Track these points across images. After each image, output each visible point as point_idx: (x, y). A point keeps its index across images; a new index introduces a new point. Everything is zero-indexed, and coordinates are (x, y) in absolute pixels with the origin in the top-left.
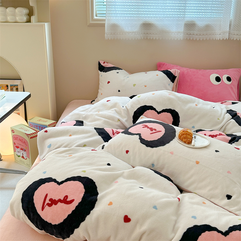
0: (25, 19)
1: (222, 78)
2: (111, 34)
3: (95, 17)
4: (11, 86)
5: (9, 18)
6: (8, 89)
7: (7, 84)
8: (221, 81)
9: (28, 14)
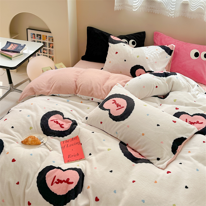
1: (201, 54)
2: (119, 6)
4: (49, 37)
6: (47, 38)
8: (198, 57)
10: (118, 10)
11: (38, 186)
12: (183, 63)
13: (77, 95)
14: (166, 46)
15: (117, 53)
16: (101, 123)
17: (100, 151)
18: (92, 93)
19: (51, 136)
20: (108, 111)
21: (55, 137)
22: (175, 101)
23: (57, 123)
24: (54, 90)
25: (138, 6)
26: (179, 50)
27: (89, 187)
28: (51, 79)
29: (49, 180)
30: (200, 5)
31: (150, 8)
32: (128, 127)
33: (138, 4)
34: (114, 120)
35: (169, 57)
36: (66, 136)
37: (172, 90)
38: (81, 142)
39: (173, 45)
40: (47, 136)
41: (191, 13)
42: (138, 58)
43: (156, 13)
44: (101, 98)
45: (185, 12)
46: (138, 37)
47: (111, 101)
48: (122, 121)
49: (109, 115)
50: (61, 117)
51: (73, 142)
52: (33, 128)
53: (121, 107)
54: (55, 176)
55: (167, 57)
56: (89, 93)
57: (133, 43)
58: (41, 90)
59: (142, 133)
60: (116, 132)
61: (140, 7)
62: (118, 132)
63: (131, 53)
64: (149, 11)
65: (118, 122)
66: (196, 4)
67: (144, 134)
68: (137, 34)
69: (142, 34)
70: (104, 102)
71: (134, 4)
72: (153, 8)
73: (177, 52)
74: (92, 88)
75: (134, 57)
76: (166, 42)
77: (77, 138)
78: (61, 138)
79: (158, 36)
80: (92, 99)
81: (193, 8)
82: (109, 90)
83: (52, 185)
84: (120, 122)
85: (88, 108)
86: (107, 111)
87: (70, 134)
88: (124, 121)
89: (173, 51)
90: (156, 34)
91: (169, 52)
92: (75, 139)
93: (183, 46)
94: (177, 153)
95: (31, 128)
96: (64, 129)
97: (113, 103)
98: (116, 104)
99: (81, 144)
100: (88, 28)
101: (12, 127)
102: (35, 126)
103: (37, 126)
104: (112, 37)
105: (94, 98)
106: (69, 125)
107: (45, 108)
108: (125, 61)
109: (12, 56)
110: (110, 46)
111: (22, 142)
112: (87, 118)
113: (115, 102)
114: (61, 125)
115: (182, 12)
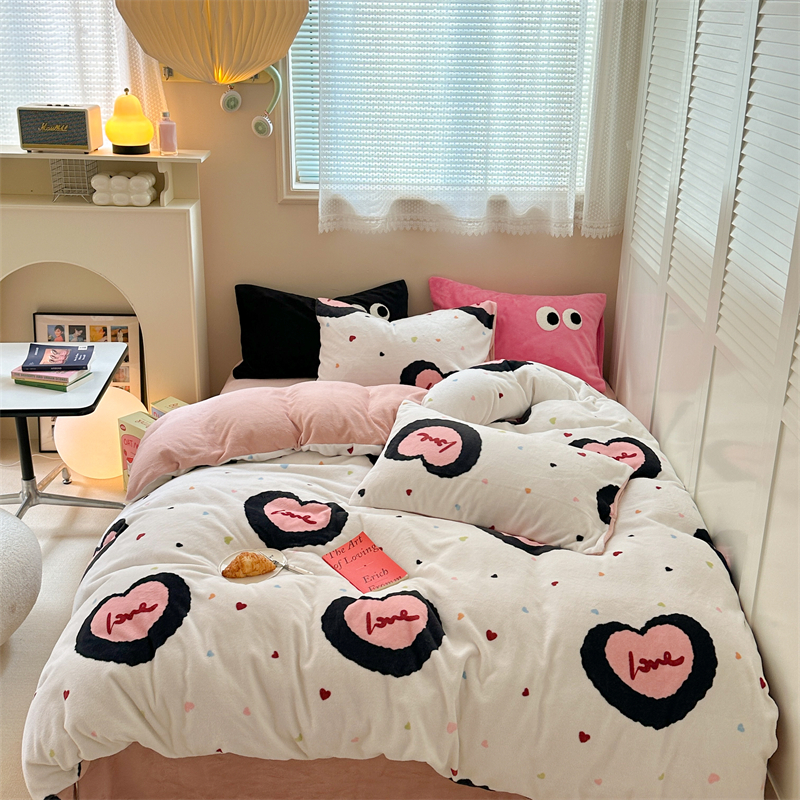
0: (148, 198)
1: (561, 316)
2: (329, 221)
3: (296, 186)
5: (115, 198)
6: (106, 335)
7: (104, 325)
8: (558, 324)
9: (154, 186)
10: (327, 231)
11: (333, 644)
12: (525, 344)
13: (305, 448)
14: (475, 306)
15: (352, 338)
16: (409, 492)
17: (442, 547)
18: (347, 432)
19: (293, 547)
20: (419, 459)
21: (303, 546)
22: (553, 421)
23: (293, 516)
24: (233, 446)
26: (506, 315)
27: (460, 616)
28: (212, 420)
29: (357, 626)
31: (411, 219)
32: (485, 482)
34: (441, 476)
35: (490, 333)
36: (331, 540)
37: (534, 401)
38: (379, 544)
39: (490, 304)
40: (280, 550)
41: (517, 221)
42: (416, 343)
43: (428, 230)
44: (376, 440)
45: (500, 221)
46: (391, 294)
47: (414, 437)
48: (465, 473)
49: (425, 468)
50: (293, 501)
51: (357, 549)
52: (235, 539)
53: (447, 445)
54: (369, 614)
55: (483, 334)
56: (340, 435)
57: (382, 312)
58: (194, 452)
59: (523, 488)
60: (456, 506)
62: (460, 504)
63: (395, 333)
64: (408, 228)
65: (455, 478)
67: (530, 490)
68: (386, 289)
69: (398, 287)
70: (396, 443)
72: (418, 220)
73: (502, 320)
74: (345, 421)
75: (404, 342)
76: (468, 299)
77: (362, 538)
78: (319, 546)
79: (440, 287)
80: (350, 450)
82: (391, 419)
83: (370, 632)
84: (460, 476)
85: (350, 473)
86: (414, 460)
87: (340, 533)
88: (470, 471)
89: (493, 316)
90: (434, 284)
91: (485, 321)
92: (358, 542)
93: (513, 302)
94: (613, 520)
95: (228, 540)
96: (318, 526)
97: (422, 440)
98: (431, 439)
99: (381, 549)
100: (238, 288)
101: (179, 545)
102: (238, 533)
103: (243, 531)
104: (324, 301)
105: (355, 446)
106: (326, 514)
107: (233, 491)
108: (382, 354)
109: (66, 379)
110: (328, 325)
111: (224, 574)
112: (362, 493)
113: (426, 437)
114: (306, 519)
115: (494, 221)
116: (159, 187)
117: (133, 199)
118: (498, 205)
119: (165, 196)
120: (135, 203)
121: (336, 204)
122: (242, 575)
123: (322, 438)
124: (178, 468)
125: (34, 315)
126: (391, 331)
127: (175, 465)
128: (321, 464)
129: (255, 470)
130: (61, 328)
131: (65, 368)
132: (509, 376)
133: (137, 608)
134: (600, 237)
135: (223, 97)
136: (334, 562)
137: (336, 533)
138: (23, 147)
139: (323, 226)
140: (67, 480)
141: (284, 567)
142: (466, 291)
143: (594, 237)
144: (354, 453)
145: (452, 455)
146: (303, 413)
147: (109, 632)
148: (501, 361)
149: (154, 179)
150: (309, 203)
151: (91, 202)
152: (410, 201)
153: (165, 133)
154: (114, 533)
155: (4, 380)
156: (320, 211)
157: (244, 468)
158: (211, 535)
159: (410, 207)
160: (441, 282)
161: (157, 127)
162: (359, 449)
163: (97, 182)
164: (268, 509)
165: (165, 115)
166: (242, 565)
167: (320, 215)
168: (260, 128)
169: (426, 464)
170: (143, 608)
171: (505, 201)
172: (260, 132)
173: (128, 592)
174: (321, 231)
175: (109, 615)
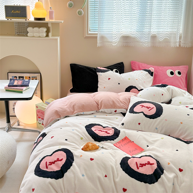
1: (175, 72)
3: (89, 32)
4: (32, 77)
5: (35, 34)
8: (174, 75)
9: (46, 32)
10: (99, 46)
13: (100, 111)
14: (147, 69)
16: (139, 124)
17: (155, 141)
19: (103, 141)
20: (142, 113)
21: (107, 141)
22: (180, 103)
23: (102, 131)
25: (117, 41)
26: (157, 72)
27: (169, 164)
30: (166, 36)
31: (126, 42)
32: (166, 120)
33: (117, 40)
34: (150, 118)
35: (152, 77)
36: (116, 139)
37: (172, 97)
38: (132, 140)
39: (152, 69)
40: (99, 142)
41: (160, 42)
42: (130, 80)
43: (131, 46)
44: (124, 108)
45: (154, 43)
46: (119, 66)
47: (139, 106)
48: (159, 117)
49: (144, 116)
50: (100, 127)
51: (125, 142)
52: (84, 138)
53: (151, 108)
54: (136, 162)
55: (150, 78)
56: (112, 106)
59: (180, 122)
60: (156, 128)
61: (118, 42)
62: (157, 127)
63: (123, 77)
64: (125, 45)
65: (155, 119)
66: (163, 35)
67: (182, 123)
69: (121, 64)
70: (132, 108)
71: (113, 40)
72: (128, 43)
73: (155, 74)
74: (113, 102)
75: (126, 80)
77: (126, 138)
78: (112, 141)
79: (135, 64)
81: (161, 39)
83: (138, 169)
84: (157, 118)
85: (117, 118)
86: (140, 113)
87: (118, 137)
88: (160, 117)
89: (153, 72)
90: (132, 63)
91: (151, 74)
93: (159, 68)
95: (82, 138)
96: (111, 134)
97: (142, 107)
98: (145, 107)
99: (133, 142)
100: (71, 65)
101: (66, 140)
102: (85, 136)
103: (86, 136)
104: (99, 68)
105: (117, 109)
106: (112, 131)
107: (80, 123)
108: (119, 84)
109: (23, 89)
110: (101, 75)
111: (82, 149)
112: (123, 124)
113: (143, 106)
114: (106, 132)
115: (152, 43)
116: (48, 32)
117: (41, 35)
118: (154, 37)
119: (50, 34)
120: (41, 36)
121: (102, 38)
122: (88, 150)
123: (106, 107)
124: (60, 117)
125: (8, 73)
126: (122, 76)
127: (59, 116)
128: (106, 116)
129: (85, 117)
130: (16, 77)
131: (22, 86)
132: (164, 89)
133: (56, 160)
134: (187, 47)
135: (68, 3)
136: (118, 146)
137: (117, 137)
138: (6, 18)
139: (99, 45)
140: (19, 124)
141: (102, 148)
142: (143, 65)
143: (186, 47)
144: (117, 112)
145: (153, 111)
146: (99, 100)
147: (47, 168)
148: (161, 84)
149: (46, 29)
150: (95, 38)
151: (27, 36)
152: (126, 36)
153: (51, 14)
154: (41, 138)
155: (2, 90)
156: (98, 39)
157: (82, 117)
158: (76, 137)
159: (126, 38)
160: (135, 63)
161: (48, 12)
162: (119, 110)
163: (29, 29)
164: (93, 129)
165: (50, 8)
166: (89, 146)
167: (98, 41)
168: (79, 13)
169: (144, 114)
170: (58, 160)
171: (156, 36)
172: (79, 14)
173: (52, 155)
174: (98, 46)
175: (46, 162)
